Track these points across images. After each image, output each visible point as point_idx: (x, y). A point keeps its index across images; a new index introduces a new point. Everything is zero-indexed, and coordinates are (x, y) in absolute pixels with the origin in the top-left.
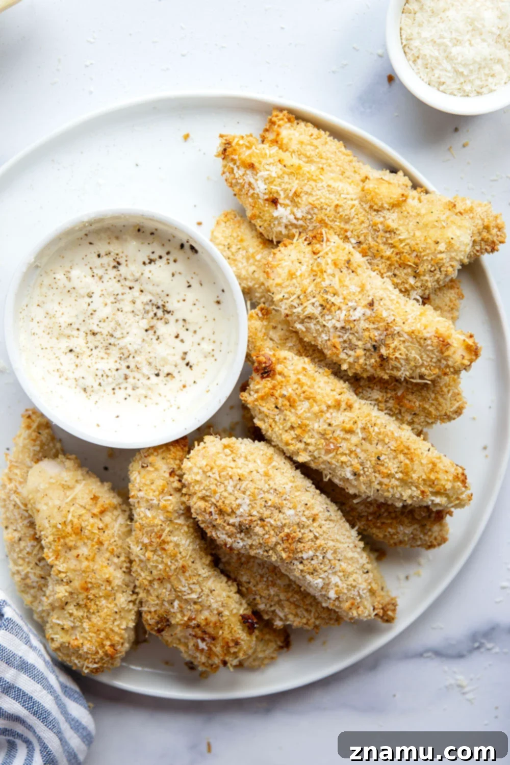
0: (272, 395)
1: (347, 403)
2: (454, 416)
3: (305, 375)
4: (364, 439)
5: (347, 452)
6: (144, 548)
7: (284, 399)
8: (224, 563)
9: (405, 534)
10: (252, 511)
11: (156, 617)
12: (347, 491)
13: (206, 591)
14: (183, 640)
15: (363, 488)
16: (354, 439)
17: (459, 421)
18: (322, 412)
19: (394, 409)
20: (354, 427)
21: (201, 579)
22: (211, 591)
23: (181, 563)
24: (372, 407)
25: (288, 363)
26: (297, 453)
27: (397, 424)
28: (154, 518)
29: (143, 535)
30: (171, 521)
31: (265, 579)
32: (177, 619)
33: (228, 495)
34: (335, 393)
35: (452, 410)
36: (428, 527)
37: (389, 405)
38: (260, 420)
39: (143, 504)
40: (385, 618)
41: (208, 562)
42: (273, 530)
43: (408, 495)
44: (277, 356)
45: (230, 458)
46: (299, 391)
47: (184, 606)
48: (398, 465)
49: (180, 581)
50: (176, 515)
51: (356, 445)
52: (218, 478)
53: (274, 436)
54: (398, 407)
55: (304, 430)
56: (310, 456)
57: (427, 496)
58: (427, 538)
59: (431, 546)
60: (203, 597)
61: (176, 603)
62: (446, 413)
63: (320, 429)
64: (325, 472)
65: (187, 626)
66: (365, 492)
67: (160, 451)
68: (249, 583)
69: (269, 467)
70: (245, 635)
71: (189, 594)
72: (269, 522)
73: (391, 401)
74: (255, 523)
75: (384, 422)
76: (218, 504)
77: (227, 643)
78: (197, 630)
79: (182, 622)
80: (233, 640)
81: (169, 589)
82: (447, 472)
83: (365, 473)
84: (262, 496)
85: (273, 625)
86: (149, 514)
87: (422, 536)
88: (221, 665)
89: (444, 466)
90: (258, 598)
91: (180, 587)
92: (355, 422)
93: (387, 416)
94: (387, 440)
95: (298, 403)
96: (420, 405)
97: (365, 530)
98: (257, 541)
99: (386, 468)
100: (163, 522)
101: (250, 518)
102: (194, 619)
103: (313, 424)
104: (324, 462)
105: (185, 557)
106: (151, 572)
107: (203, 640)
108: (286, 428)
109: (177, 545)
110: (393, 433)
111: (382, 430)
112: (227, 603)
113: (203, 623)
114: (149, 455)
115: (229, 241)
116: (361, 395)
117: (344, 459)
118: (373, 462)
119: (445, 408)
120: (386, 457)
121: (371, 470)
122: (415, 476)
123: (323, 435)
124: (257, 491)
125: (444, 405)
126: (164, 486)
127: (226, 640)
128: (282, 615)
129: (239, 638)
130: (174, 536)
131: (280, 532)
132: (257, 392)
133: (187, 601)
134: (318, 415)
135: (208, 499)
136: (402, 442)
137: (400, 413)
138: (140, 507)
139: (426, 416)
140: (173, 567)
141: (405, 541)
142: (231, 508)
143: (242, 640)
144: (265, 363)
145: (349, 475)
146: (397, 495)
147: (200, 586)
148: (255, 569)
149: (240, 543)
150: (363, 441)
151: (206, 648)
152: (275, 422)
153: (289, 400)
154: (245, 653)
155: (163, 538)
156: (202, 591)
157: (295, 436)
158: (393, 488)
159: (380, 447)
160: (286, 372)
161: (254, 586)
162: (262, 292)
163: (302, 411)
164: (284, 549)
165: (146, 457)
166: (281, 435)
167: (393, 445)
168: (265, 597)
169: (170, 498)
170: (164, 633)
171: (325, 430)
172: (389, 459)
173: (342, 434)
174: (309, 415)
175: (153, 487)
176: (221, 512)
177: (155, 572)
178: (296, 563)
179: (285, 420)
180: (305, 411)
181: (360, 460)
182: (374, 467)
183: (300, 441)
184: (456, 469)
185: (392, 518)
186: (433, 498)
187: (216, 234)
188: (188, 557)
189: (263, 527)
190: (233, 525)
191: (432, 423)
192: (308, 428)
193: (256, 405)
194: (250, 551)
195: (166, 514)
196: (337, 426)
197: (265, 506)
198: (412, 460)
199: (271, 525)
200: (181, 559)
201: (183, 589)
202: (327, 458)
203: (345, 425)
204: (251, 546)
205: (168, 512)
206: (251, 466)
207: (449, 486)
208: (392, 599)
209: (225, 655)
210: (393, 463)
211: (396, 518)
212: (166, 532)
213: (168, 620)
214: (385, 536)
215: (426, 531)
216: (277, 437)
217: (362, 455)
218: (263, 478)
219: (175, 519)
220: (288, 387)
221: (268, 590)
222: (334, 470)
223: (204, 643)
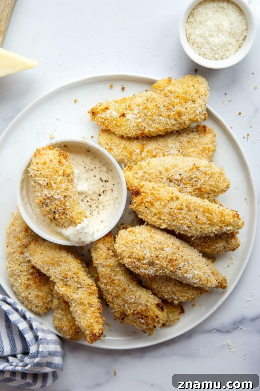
0: (142, 203)
1: (176, 197)
2: (226, 189)
3: (154, 190)
4: (188, 211)
5: (182, 218)
6: (105, 285)
7: (148, 203)
8: (144, 282)
9: (220, 247)
10: (151, 254)
11: (119, 314)
12: (187, 235)
13: (138, 297)
14: (134, 321)
15: (194, 232)
16: (184, 212)
17: (229, 191)
18: (166, 204)
19: (198, 194)
20: (182, 207)
21: (133, 292)
22: (140, 296)
23: (123, 287)
24: (188, 195)
25: (146, 187)
26: (161, 225)
27: (201, 200)
28: (106, 271)
29: (103, 279)
30: (114, 270)
31: (164, 284)
32: (129, 312)
33: (138, 251)
34: (169, 194)
35: (224, 187)
36: (229, 241)
37: (195, 192)
38: (140, 215)
39: (100, 266)
40: (223, 287)
41: (135, 284)
42: (163, 259)
43: (215, 230)
44: (140, 185)
45: (134, 236)
46: (154, 198)
47: (130, 306)
48: (206, 218)
49: (125, 295)
50: (115, 267)
51: (185, 214)
52: (132, 246)
53: (149, 220)
54: (200, 192)
55: (161, 214)
56: (167, 225)
57: (223, 228)
58: (230, 246)
59: (234, 250)
60: (137, 300)
61: (126, 305)
62: (222, 189)
63: (168, 212)
64: (176, 230)
65: (133, 314)
66: (195, 234)
67: (101, 241)
68: (158, 288)
69: (152, 233)
70: (160, 312)
71: (130, 300)
72: (161, 257)
73: (196, 191)
74: (155, 259)
75: (195, 201)
76: (136, 257)
77: (153, 318)
78: (138, 315)
79: (131, 313)
80: (155, 316)
81: (121, 300)
82: (229, 215)
83: (192, 225)
84: (153, 246)
85: (174, 303)
86: (103, 269)
87: (228, 246)
88: (154, 328)
89: (227, 213)
90: (163, 293)
91: (126, 298)
92: (182, 205)
93: (196, 198)
94: (198, 208)
95: (155, 203)
96: (209, 189)
97: (202, 250)
98: (158, 267)
99: (202, 220)
100: (110, 271)
101: (152, 258)
102: (136, 310)
103: (164, 210)
104: (174, 226)
105: (124, 284)
106: (111, 295)
107: (142, 319)
108: (153, 216)
109: (119, 280)
110: (200, 205)
111: (195, 204)
112: (148, 300)
113: (140, 311)
114: (97, 244)
115: (106, 141)
116: (182, 192)
117: (181, 222)
118: (195, 220)
119: (221, 187)
120: (200, 216)
121: (195, 223)
122: (215, 221)
123: (170, 214)
124: (150, 245)
125: (220, 186)
126: (106, 256)
127: (152, 316)
128: (176, 298)
129: (158, 314)
130: (117, 276)
131: (167, 260)
132: (135, 203)
133: (130, 303)
134: (165, 206)
135: (131, 256)
136: (205, 207)
137: (202, 194)
138: (99, 267)
139: (214, 193)
140: (120, 290)
141: (221, 250)
142: (142, 256)
143: (160, 315)
144: (135, 189)
145: (186, 228)
146: (210, 231)
147: (134, 296)
148: (158, 281)
149: (151, 271)
150: (188, 212)
151: (144, 322)
152: (147, 214)
153: (151, 203)
154: (163, 320)
155: (112, 278)
156: (136, 297)
157: (157, 218)
158: (207, 229)
159: (196, 212)
160: (145, 191)
161: (160, 289)
162: (128, 159)
163: (157, 206)
164: (171, 267)
165: (95, 245)
166: (151, 219)
167: (201, 210)
168: (166, 293)
169: (110, 260)
170: (125, 320)
171: (170, 211)
172: (201, 216)
173: (178, 211)
174: (161, 207)
175: (102, 257)
176: (139, 260)
177: (113, 294)
178: (178, 270)
179: (151, 212)
180: (158, 206)
181: (189, 221)
182: (196, 222)
183: (161, 219)
184: (233, 213)
185: (212, 242)
186: (226, 228)
187: (100, 140)
188: (125, 285)
189: (158, 259)
190: (146, 264)
191: (217, 195)
192: (162, 213)
193: (137, 209)
194: (157, 273)
195: (111, 268)
196: (175, 208)
197: (156, 250)
198: (211, 214)
199: (162, 258)
200: (122, 286)
201: (127, 299)
202: (174, 223)
203: (177, 207)
204: (156, 270)
205: (111, 267)
206: (144, 236)
207: (231, 221)
208: (224, 278)
209: (154, 323)
210: (204, 218)
211: (214, 241)
212: (113, 275)
213: (125, 314)
214: (212, 250)
215: (229, 243)
216: (150, 220)
217: (189, 218)
218: (151, 239)
219: (115, 269)
220: (148, 197)
221: (167, 289)
222: (179, 228)
223: (143, 320)
